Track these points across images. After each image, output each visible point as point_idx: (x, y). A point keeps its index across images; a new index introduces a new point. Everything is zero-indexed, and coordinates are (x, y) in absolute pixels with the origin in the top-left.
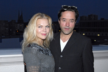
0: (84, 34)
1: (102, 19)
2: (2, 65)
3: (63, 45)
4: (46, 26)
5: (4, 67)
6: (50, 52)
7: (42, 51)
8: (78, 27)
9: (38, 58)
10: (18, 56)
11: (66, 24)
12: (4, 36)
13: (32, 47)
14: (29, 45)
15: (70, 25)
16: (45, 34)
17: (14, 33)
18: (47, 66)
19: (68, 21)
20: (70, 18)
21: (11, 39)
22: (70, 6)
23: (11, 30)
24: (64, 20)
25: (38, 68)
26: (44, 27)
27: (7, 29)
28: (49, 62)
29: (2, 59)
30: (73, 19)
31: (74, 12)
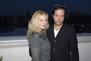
0: (72, 25)
1: (85, 15)
2: (14, 47)
3: (56, 33)
4: (45, 20)
5: (15, 49)
6: (47, 38)
7: (42, 37)
8: (68, 20)
9: (39, 42)
10: (24, 41)
11: (58, 19)
12: (16, 27)
13: (35, 34)
14: (33, 33)
15: (61, 19)
16: (44, 26)
17: (23, 24)
18: (45, 48)
19: (60, 16)
20: (61, 14)
21: (21, 29)
22: (61, 6)
23: (21, 22)
24: (57, 16)
25: (39, 50)
26: (44, 21)
27: (18, 21)
28: (47, 45)
29: (14, 43)
30: (63, 15)
31: (64, 10)
